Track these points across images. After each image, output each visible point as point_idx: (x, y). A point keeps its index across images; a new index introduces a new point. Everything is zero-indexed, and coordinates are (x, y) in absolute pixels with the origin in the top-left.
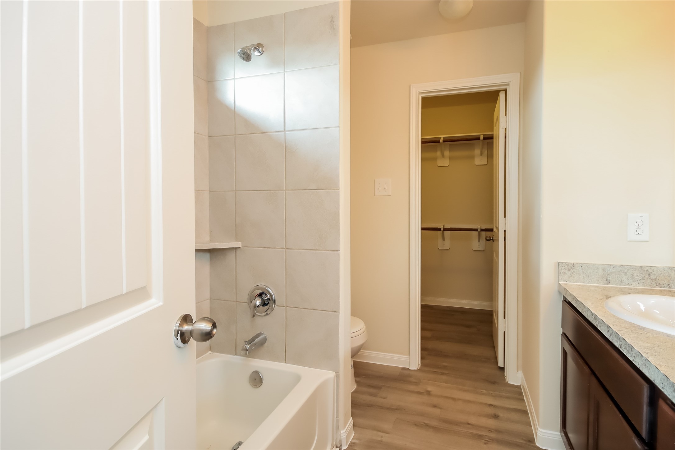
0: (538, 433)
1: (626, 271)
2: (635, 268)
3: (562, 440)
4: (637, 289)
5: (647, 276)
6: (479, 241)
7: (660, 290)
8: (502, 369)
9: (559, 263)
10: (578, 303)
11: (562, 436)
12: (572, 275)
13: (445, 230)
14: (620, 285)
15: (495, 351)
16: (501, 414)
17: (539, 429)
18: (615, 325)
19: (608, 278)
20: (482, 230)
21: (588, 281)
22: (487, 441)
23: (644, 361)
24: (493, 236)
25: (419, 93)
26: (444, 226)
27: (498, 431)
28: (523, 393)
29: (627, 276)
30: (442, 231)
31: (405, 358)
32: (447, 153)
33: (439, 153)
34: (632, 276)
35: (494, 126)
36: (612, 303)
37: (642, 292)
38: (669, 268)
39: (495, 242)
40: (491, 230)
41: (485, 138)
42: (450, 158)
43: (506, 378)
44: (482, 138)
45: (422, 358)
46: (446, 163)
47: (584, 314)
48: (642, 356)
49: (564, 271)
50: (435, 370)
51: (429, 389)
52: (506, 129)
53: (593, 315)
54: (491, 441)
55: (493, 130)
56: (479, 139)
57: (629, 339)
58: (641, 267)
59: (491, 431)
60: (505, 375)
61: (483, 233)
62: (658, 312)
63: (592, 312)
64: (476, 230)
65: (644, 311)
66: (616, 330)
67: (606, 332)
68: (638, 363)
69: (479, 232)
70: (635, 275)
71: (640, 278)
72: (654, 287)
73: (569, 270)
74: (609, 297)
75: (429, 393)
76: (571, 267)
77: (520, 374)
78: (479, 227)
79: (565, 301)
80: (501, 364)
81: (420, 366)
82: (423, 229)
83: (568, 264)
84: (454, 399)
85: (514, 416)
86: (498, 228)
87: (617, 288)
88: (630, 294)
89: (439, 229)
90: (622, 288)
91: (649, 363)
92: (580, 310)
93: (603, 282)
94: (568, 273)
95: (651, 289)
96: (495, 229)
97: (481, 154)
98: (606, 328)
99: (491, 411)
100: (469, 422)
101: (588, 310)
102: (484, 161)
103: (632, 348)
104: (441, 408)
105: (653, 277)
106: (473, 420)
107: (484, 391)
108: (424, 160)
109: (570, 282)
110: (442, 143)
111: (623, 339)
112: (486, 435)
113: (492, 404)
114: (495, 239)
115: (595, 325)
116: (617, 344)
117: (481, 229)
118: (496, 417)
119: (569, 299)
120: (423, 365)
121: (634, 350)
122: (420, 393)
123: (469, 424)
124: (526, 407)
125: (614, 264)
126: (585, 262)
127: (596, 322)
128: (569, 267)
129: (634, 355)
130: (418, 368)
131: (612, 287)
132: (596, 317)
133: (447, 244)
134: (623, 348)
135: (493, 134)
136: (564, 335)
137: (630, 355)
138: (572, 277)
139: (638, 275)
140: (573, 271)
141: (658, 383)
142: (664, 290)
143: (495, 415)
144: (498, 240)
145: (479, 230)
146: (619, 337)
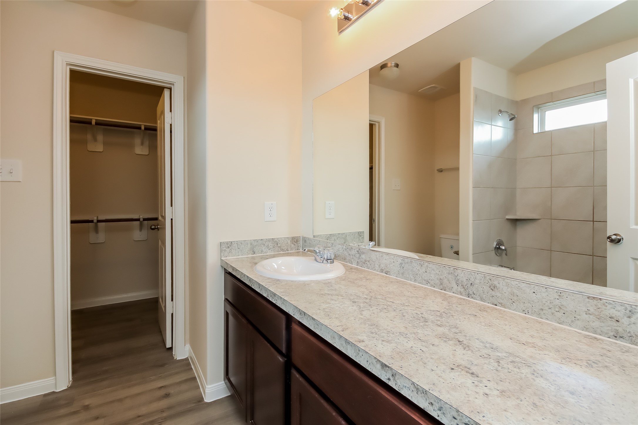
0: (206, 391)
1: (264, 243)
2: (269, 240)
3: (226, 386)
4: (271, 255)
5: (276, 245)
6: (141, 230)
7: (283, 253)
8: (171, 349)
9: (221, 242)
10: (237, 271)
11: (225, 383)
12: (231, 251)
13: (99, 221)
14: (261, 254)
15: (162, 335)
16: (171, 391)
17: (207, 386)
18: (263, 282)
19: (254, 250)
20: (145, 220)
21: (241, 254)
22: (161, 422)
23: (282, 301)
24: (158, 224)
25: (67, 63)
26: (97, 217)
27: (169, 408)
28: (191, 363)
29: (265, 247)
30: (95, 223)
31: (50, 381)
32: (100, 137)
33: (89, 137)
34: (268, 246)
35: (158, 118)
36: (259, 267)
37: (274, 256)
38: (287, 238)
39: (160, 231)
40: (156, 219)
41: (147, 129)
42: (105, 144)
43: (174, 356)
44: (143, 128)
45: (74, 373)
46: (100, 148)
47: (242, 279)
48: (281, 298)
49: (225, 248)
50: (93, 380)
51: (87, 403)
52: (171, 125)
53: (248, 278)
54: (164, 420)
55: (156, 123)
56: (140, 128)
57: (272, 289)
58: (273, 239)
59: (164, 411)
60: (174, 354)
61: (146, 222)
62: (284, 268)
63: (247, 276)
64: (138, 220)
65: (276, 268)
66: (264, 285)
67: (258, 288)
68: (279, 304)
69: (141, 221)
70: (270, 245)
71: (272, 247)
72: (280, 252)
73: (228, 248)
74: (256, 264)
75: (87, 408)
76: (230, 245)
77: (188, 347)
78: (142, 217)
79: (226, 272)
80: (168, 345)
81: (71, 382)
82: (72, 222)
83: (227, 243)
84: (120, 400)
85: (184, 387)
86: (164, 217)
87: (259, 256)
88: (267, 259)
89: (92, 221)
90: (263, 255)
91: (286, 301)
92: (239, 277)
93: (251, 253)
94: (228, 250)
95: (278, 254)
96: (160, 218)
97: (142, 144)
98: (258, 285)
99: (163, 392)
100: (140, 415)
101: (245, 275)
102: (145, 151)
103: (275, 295)
104: (104, 417)
105: (279, 245)
106: (144, 410)
107: (152, 378)
108: (73, 142)
109: (229, 257)
110: (94, 125)
111: (269, 290)
112: (158, 418)
113: (163, 385)
114: (160, 228)
115: (250, 286)
116: (265, 295)
117: (143, 219)
118: (167, 396)
119: (230, 270)
120: (74, 379)
121: (276, 296)
122: (75, 413)
123: (139, 416)
124: (194, 373)
125: (257, 239)
126: (239, 240)
127: (251, 283)
128: (229, 245)
129: (276, 299)
130: (69, 387)
131: (256, 256)
132: (251, 280)
133: (101, 237)
134: (269, 296)
135: (156, 127)
136: (226, 300)
137: (274, 300)
138: (231, 253)
139: (271, 245)
140: (231, 248)
141: (291, 313)
142: (285, 253)
143: (166, 394)
144: (164, 228)
145: (141, 220)
146: (267, 290)
